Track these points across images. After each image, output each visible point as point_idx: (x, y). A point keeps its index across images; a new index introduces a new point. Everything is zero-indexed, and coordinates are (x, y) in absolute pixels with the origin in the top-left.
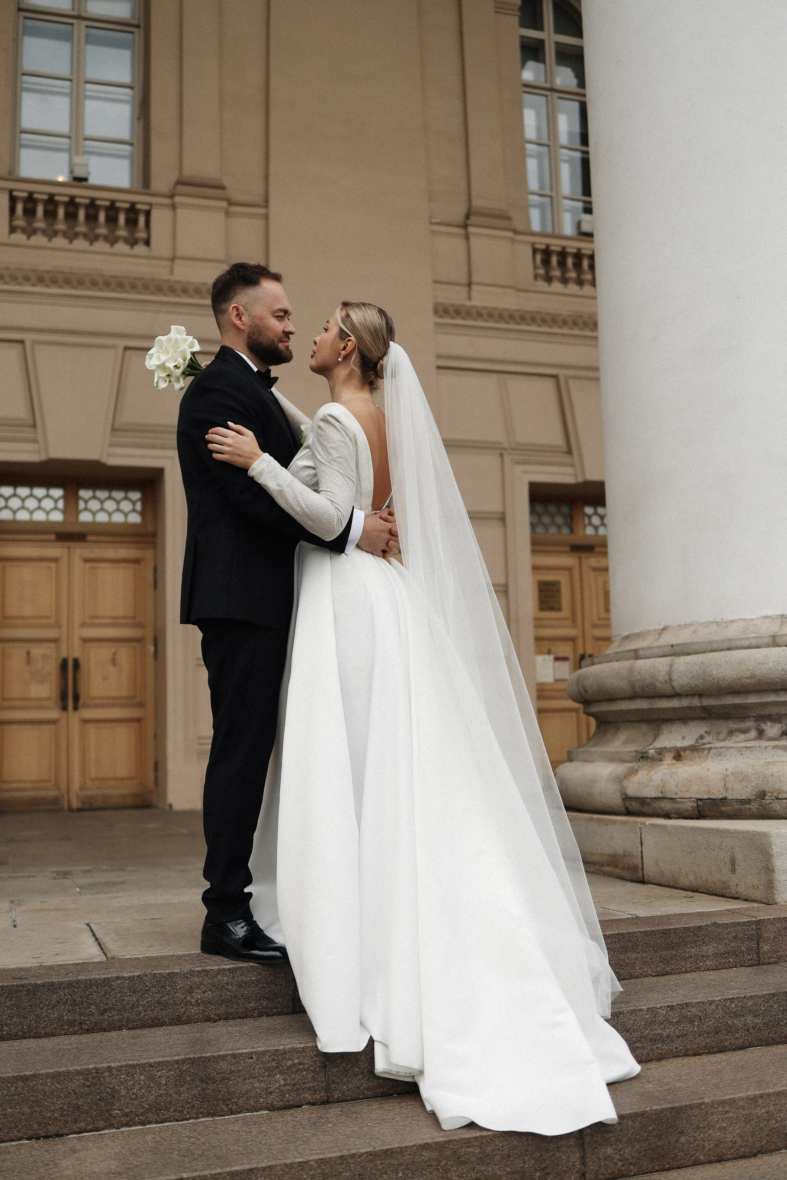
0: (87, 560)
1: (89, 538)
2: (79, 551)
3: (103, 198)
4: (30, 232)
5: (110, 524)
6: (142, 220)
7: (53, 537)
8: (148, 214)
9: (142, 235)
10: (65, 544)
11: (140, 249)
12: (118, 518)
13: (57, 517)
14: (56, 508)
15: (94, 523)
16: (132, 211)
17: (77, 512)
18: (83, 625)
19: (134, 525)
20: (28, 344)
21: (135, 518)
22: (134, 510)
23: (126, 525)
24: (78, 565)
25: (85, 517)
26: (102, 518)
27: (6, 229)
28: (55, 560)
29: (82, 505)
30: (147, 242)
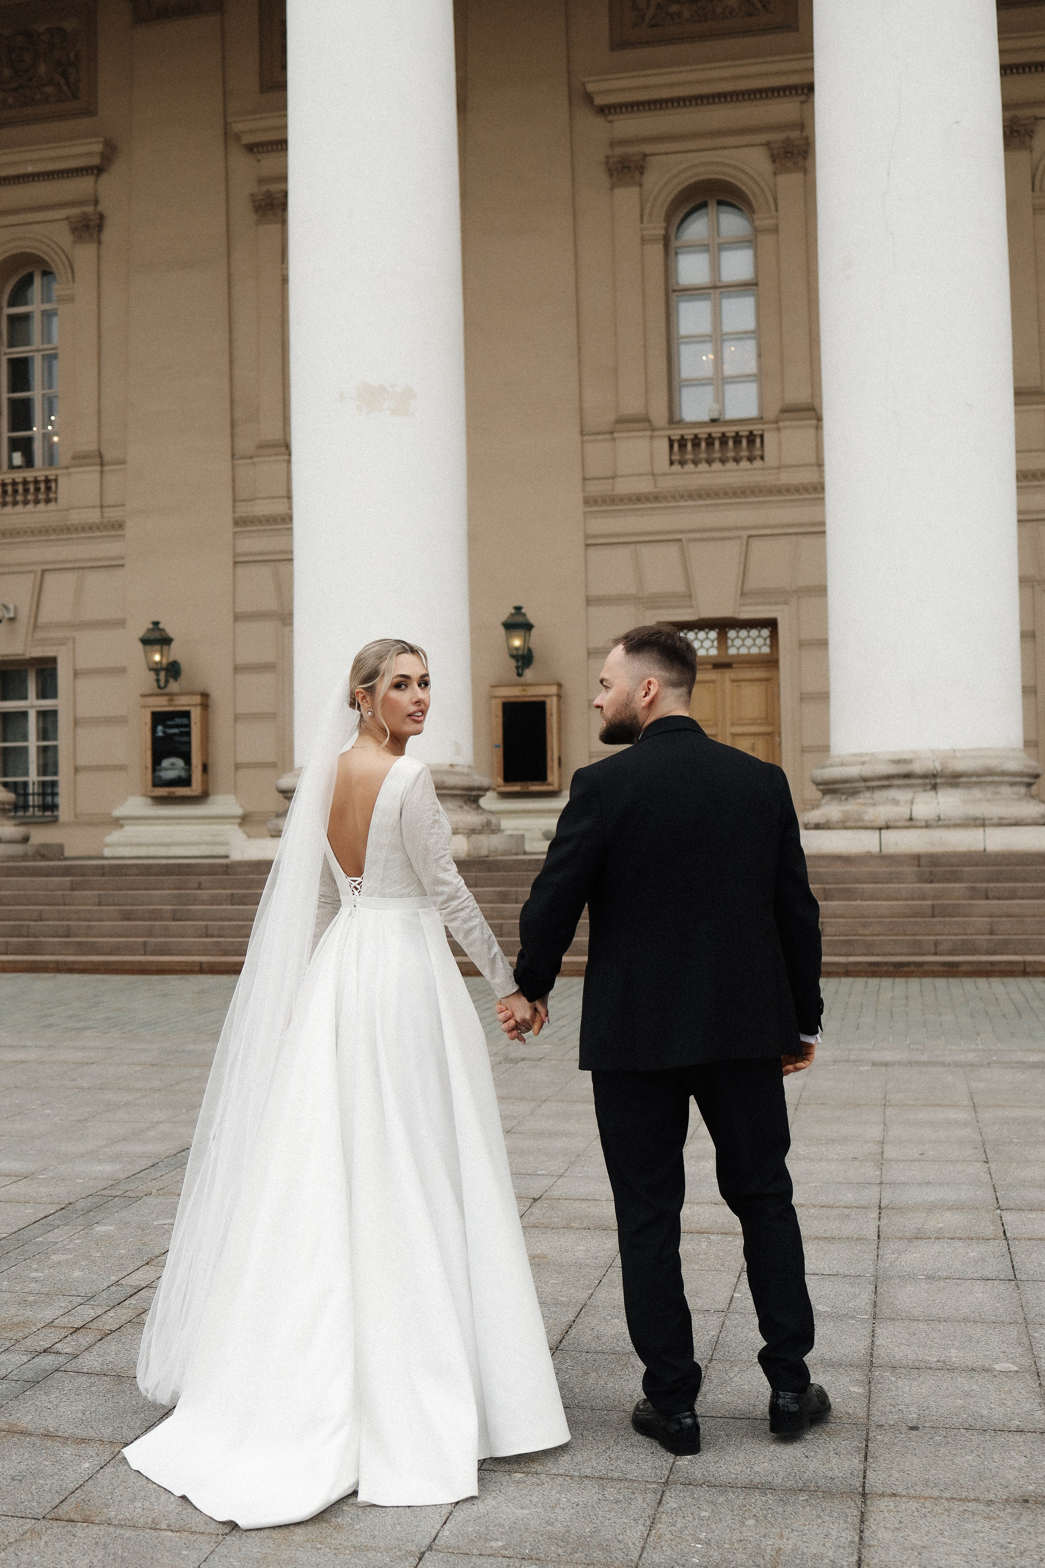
0: (733, 681)
1: (734, 666)
2: (729, 674)
3: (730, 430)
4: (682, 463)
5: (749, 655)
6: (758, 441)
7: (710, 667)
8: (762, 437)
9: (758, 453)
10: (719, 670)
11: (758, 463)
12: (754, 650)
13: (713, 652)
14: (712, 646)
15: (739, 655)
16: (751, 438)
17: (727, 648)
18: (733, 724)
19: (766, 655)
20: (684, 541)
21: (766, 650)
22: (765, 644)
23: (760, 655)
24: (728, 683)
25: (732, 651)
26: (744, 651)
27: (667, 463)
28: (713, 682)
29: (730, 643)
30: (762, 458)
